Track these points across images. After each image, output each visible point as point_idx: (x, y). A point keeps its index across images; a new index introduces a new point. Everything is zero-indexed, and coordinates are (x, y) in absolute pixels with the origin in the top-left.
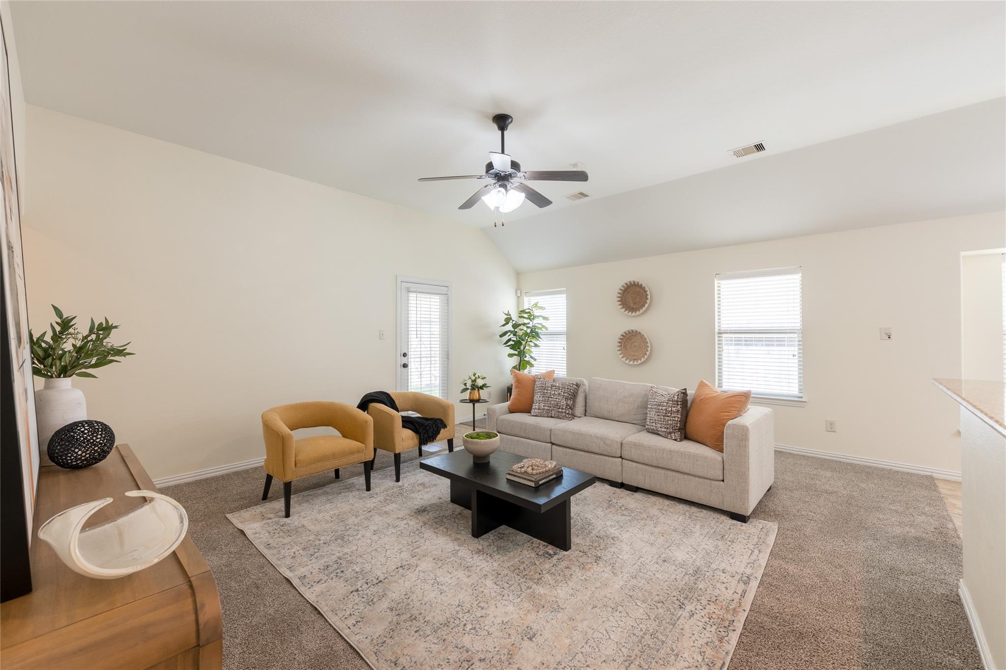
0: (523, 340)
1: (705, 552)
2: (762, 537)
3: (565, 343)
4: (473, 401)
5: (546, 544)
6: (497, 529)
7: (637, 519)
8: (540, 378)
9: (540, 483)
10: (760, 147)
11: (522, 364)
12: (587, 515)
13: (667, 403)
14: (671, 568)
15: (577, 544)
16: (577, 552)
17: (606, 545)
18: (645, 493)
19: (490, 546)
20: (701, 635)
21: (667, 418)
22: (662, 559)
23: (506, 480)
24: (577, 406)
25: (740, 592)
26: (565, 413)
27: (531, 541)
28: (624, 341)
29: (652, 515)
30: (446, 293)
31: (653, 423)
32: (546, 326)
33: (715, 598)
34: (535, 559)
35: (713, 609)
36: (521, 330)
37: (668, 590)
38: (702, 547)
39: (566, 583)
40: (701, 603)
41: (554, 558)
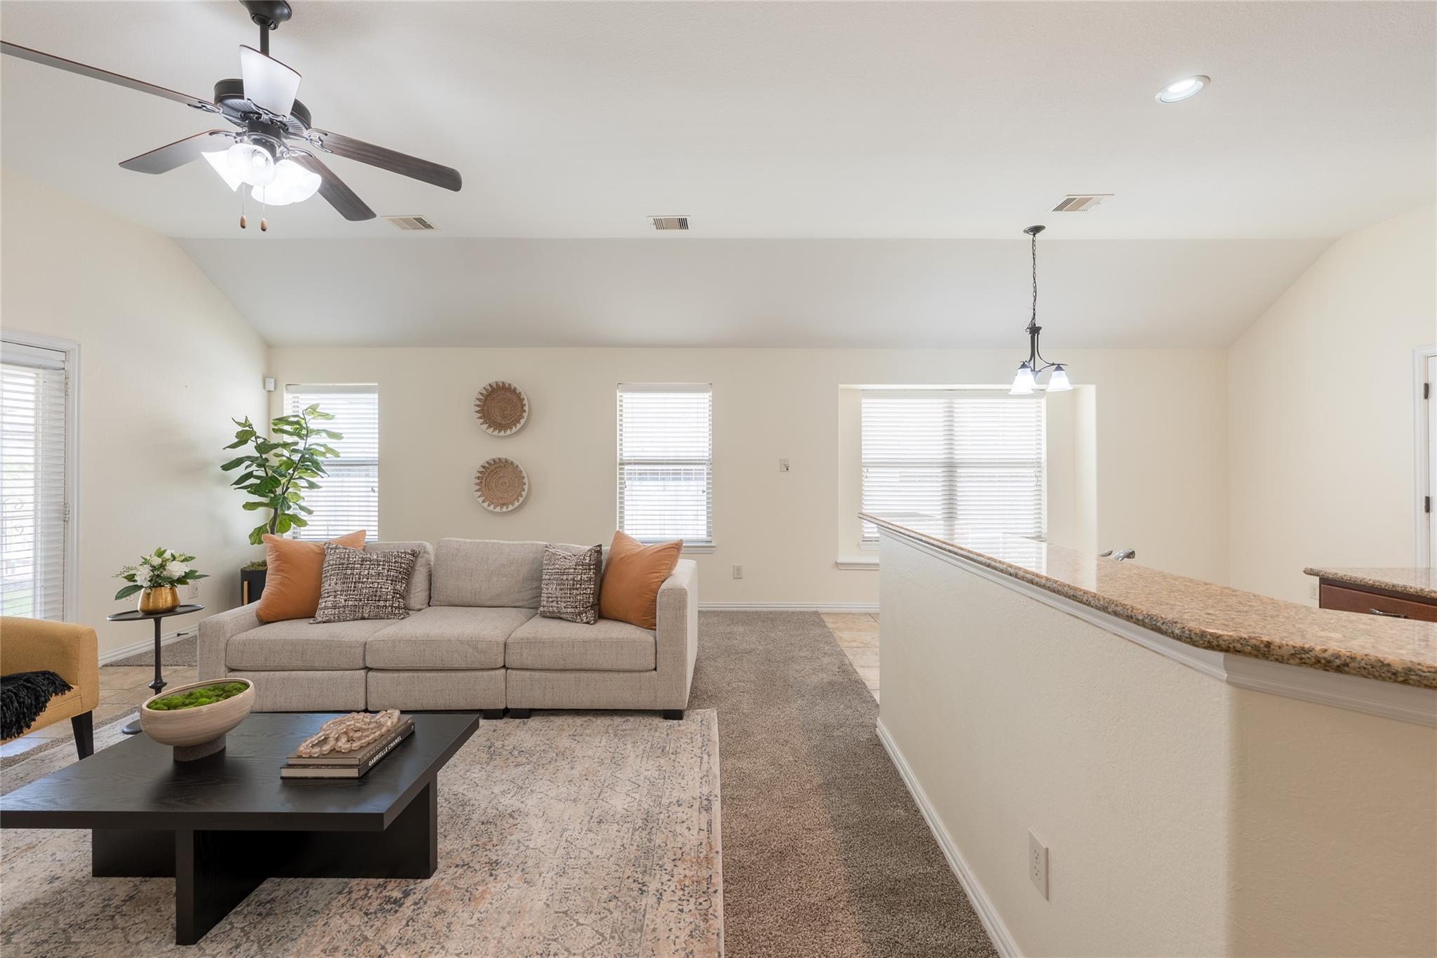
0: (284, 476)
1: (648, 783)
2: (705, 733)
3: (377, 480)
4: (154, 614)
5: (381, 881)
6: (252, 896)
7: (543, 764)
8: (336, 548)
9: (371, 764)
10: (683, 224)
11: (280, 521)
12: (455, 788)
13: (575, 569)
14: (612, 830)
15: (447, 853)
16: (453, 869)
17: (501, 834)
18: (543, 716)
19: (237, 947)
20: (680, 925)
21: (575, 591)
22: (596, 820)
23: (280, 782)
24: (413, 591)
25: (704, 826)
26: (392, 607)
27: (347, 890)
28: (486, 475)
29: (563, 749)
30: (62, 366)
31: (552, 602)
32: (336, 449)
33: (680, 852)
34: (362, 927)
35: (682, 872)
36: (277, 455)
37: (617, 871)
38: (642, 777)
39: (443, 947)
40: (666, 870)
41: (405, 905)
